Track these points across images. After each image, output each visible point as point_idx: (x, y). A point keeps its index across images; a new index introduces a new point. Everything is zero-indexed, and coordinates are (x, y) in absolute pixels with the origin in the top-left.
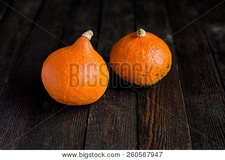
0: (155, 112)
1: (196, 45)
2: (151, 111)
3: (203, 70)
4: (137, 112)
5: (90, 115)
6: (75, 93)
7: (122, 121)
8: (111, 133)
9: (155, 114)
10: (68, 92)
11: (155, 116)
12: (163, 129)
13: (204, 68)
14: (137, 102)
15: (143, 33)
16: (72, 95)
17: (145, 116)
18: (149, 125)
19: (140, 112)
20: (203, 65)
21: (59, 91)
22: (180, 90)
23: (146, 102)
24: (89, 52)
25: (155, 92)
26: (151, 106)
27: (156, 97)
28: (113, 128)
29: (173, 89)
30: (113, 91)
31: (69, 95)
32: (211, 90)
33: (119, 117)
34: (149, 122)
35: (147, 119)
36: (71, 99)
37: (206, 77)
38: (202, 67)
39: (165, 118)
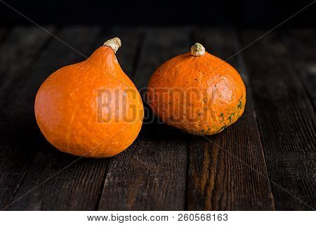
0: (217, 173)
2: (210, 172)
3: (296, 121)
4: (187, 173)
5: (109, 174)
6: (85, 129)
7: (161, 184)
8: (141, 201)
10: (73, 129)
11: (216, 179)
12: (230, 198)
14: (188, 159)
15: (201, 50)
16: (80, 133)
17: (201, 178)
18: (205, 191)
19: (192, 172)
20: (296, 114)
21: (59, 126)
22: (259, 144)
23: (202, 159)
24: (113, 68)
26: (210, 165)
27: (220, 152)
28: (145, 194)
29: (247, 144)
31: (75, 133)
32: (310, 147)
33: (156, 179)
34: (206, 188)
35: (204, 183)
36: (79, 141)
38: (295, 116)
39: (233, 183)
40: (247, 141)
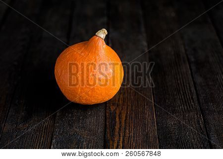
0: (124, 136)
1: (173, 53)
2: (120, 136)
3: (178, 83)
4: (105, 137)
5: (54, 141)
9: (124, 139)
11: (123, 141)
13: (179, 82)
14: (106, 125)
17: (113, 141)
19: (108, 136)
20: (178, 78)
22: (152, 108)
23: (115, 125)
25: (126, 112)
26: (120, 129)
27: (126, 117)
29: (145, 108)
30: (80, 111)
32: (186, 108)
33: (84, 143)
35: (115, 145)
37: (181, 92)
38: (178, 81)
39: (134, 144)
40: (145, 106)
